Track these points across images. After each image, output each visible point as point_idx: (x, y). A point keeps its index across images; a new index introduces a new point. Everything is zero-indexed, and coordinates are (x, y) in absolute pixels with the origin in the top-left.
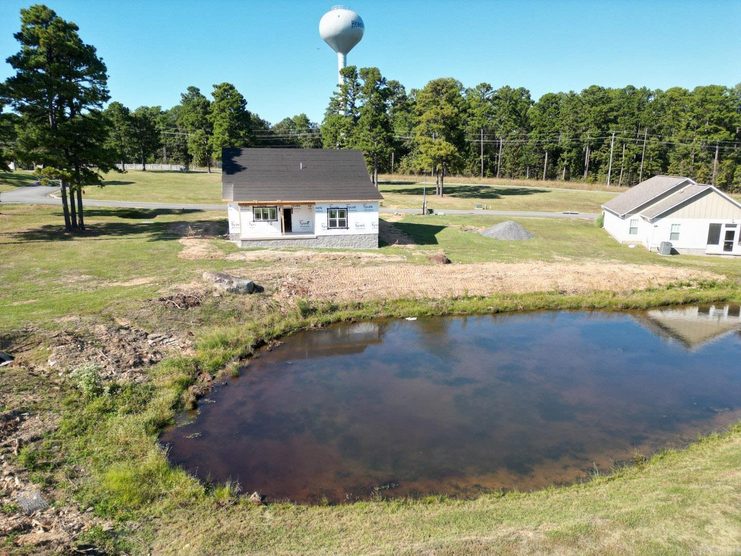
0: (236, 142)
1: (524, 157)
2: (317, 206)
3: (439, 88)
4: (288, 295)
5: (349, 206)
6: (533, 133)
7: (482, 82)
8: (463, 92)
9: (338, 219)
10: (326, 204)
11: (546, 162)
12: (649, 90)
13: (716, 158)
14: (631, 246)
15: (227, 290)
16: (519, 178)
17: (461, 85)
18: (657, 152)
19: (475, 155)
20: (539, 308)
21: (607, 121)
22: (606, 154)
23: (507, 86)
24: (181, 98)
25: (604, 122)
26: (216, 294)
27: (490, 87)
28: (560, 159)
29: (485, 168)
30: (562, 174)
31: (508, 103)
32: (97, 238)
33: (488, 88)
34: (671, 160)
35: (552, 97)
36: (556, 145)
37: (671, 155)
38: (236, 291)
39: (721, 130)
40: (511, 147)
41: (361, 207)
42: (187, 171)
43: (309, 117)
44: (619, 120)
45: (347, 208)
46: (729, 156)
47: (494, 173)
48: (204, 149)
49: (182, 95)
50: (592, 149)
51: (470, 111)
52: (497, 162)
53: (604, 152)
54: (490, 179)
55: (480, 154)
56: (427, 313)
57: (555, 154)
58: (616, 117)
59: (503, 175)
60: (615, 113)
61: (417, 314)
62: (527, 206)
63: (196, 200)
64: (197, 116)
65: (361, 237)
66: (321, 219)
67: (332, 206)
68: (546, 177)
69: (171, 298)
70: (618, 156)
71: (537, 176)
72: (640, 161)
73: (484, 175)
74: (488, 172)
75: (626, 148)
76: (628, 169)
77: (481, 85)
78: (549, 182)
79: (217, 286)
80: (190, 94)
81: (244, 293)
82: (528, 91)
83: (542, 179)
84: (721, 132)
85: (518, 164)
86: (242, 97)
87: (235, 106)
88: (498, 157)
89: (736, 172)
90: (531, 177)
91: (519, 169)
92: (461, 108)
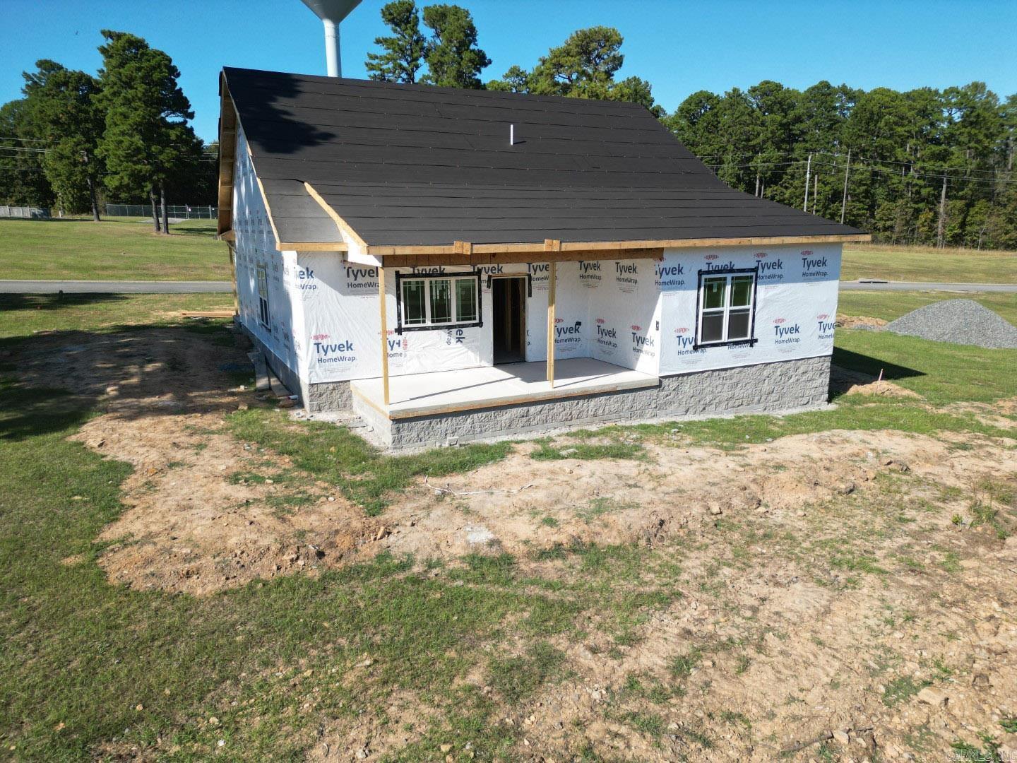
5: (764, 260)
9: (727, 307)
10: (697, 253)
12: (851, 90)
13: (943, 196)
18: (863, 187)
21: (790, 138)
22: (789, 191)
24: (23, 83)
34: (880, 200)
37: (880, 191)
41: (792, 262)
42: (46, 216)
44: (808, 136)
45: (755, 270)
46: (961, 193)
48: (84, 171)
49: (26, 76)
50: (767, 182)
53: (787, 188)
58: (803, 132)
63: (88, 271)
64: (66, 105)
65: (785, 370)
66: (677, 313)
72: (841, 201)
75: (819, 180)
80: (44, 74)
89: (969, 218)
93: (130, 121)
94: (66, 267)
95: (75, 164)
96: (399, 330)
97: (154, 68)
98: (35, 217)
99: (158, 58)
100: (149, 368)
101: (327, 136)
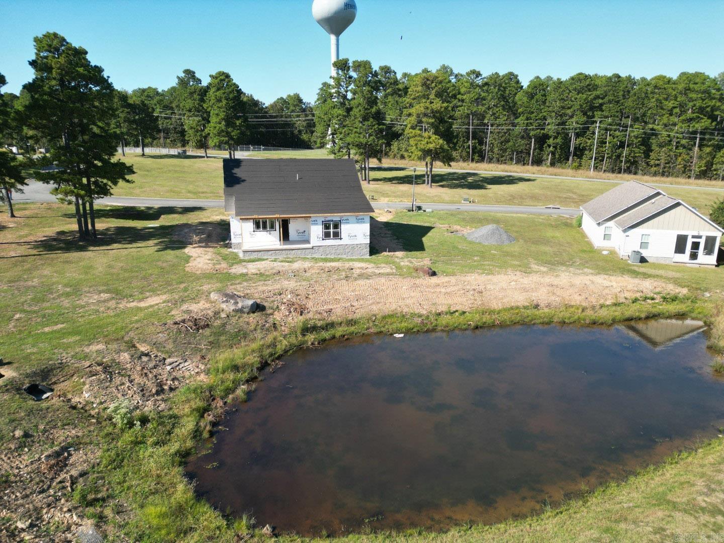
0: (233, 131)
1: (511, 144)
2: (313, 219)
3: (428, 82)
4: (288, 314)
5: (343, 219)
6: (521, 120)
7: (472, 69)
8: (453, 77)
9: (332, 230)
10: (321, 217)
11: (532, 148)
12: (634, 79)
13: (697, 145)
14: (605, 253)
15: (233, 310)
16: (505, 163)
17: (451, 70)
18: (640, 139)
19: (464, 140)
20: (515, 323)
21: (592, 108)
22: (590, 141)
23: (496, 73)
24: (177, 81)
25: (590, 110)
26: (223, 315)
27: (480, 74)
28: (546, 145)
29: (474, 153)
30: (547, 159)
31: (496, 90)
32: (109, 247)
33: (478, 74)
34: (654, 147)
35: (540, 85)
36: (542, 131)
37: (653, 141)
38: (241, 311)
39: (703, 119)
40: (499, 133)
41: (353, 219)
43: (302, 96)
44: (604, 108)
46: (709, 144)
47: (482, 159)
48: (201, 135)
49: (178, 77)
50: (578, 135)
51: (459, 97)
52: (485, 147)
53: (589, 139)
54: (478, 165)
55: (469, 140)
56: (413, 329)
57: (542, 140)
58: (601, 105)
59: (490, 161)
60: (601, 101)
61: (404, 330)
62: (512, 199)
63: (196, 194)
64: (194, 103)
65: (353, 247)
66: (316, 231)
67: (327, 219)
68: (532, 163)
69: (184, 321)
70: (602, 143)
71: (523, 161)
72: (624, 148)
73: (473, 160)
74: (476, 157)
75: (610, 135)
76: (612, 155)
77: (471, 71)
78: (536, 168)
79: (224, 306)
80: (186, 77)
81: (248, 313)
82: (517, 76)
83: (528, 164)
84: (703, 121)
85: (505, 150)
86: (238, 87)
87: (231, 96)
88: (486, 142)
89: (715, 160)
90: (518, 162)
91: (507, 154)
92: (450, 94)
93: (220, 118)
94: (189, 192)
95: (197, 131)
96: (254, 231)
97: (231, 92)
98: (178, 156)
99: (233, 87)
100: (202, 236)
101: (244, 181)
